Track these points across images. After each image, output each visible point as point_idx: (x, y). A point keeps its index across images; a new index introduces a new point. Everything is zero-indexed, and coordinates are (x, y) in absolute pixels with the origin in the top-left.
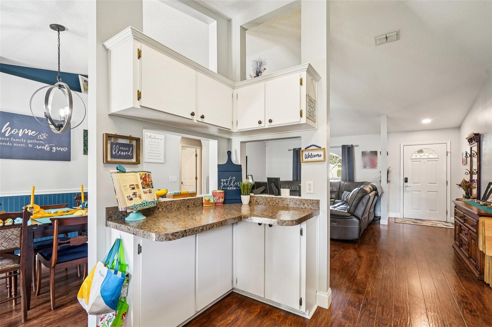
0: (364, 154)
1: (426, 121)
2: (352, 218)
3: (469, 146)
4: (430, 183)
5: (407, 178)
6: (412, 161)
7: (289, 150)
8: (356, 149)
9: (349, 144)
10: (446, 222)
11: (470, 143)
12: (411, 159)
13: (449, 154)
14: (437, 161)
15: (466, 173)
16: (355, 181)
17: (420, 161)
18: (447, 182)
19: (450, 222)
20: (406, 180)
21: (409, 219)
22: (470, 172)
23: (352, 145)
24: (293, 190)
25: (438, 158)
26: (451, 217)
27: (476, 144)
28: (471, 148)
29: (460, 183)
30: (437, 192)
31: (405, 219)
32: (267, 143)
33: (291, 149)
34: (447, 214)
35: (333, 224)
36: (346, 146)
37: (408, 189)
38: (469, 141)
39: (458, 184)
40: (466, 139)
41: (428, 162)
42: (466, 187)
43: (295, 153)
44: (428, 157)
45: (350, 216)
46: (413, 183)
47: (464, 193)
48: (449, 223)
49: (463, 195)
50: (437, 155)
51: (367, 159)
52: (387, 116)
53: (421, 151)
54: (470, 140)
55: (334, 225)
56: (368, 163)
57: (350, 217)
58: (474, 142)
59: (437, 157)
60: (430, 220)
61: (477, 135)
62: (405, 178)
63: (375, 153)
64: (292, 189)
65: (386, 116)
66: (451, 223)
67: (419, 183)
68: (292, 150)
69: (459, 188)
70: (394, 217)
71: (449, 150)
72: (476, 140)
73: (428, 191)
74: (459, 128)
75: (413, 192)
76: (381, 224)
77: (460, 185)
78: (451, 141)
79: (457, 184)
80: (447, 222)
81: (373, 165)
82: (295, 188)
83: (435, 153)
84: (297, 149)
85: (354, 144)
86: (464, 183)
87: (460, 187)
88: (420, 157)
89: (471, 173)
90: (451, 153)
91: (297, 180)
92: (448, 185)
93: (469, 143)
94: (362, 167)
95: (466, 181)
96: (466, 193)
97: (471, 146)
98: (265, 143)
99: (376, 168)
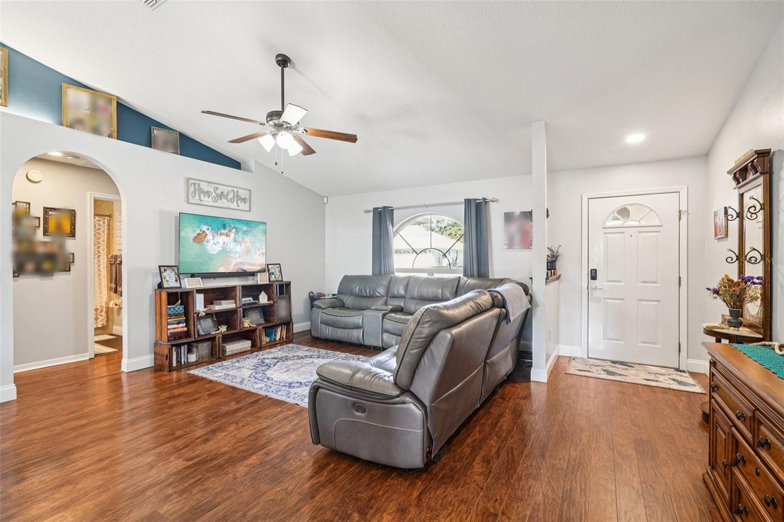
0: (509, 217)
1: (635, 138)
2: (404, 403)
3: (737, 190)
4: (643, 282)
5: (596, 270)
6: (605, 233)
7: (367, 212)
8: (492, 206)
9: (479, 196)
10: (678, 370)
11: (739, 183)
12: (604, 228)
13: (684, 217)
14: (659, 232)
15: (729, 260)
16: (490, 277)
17: (623, 233)
18: (680, 278)
19: (685, 370)
20: (594, 275)
21: (599, 362)
22: (738, 258)
23: (484, 199)
24: (368, 295)
25: (661, 226)
26: (687, 358)
27: (761, 180)
28: (742, 195)
29: (715, 286)
30: (659, 301)
31: (592, 361)
32: (327, 197)
33: (370, 209)
34: (679, 351)
35: (357, 414)
36: (472, 201)
37: (597, 294)
38: (737, 176)
39: (712, 288)
40: (729, 173)
41: (640, 234)
42: (731, 296)
43: (377, 217)
44: (640, 223)
45: (398, 396)
46: (609, 281)
47: (726, 311)
48: (684, 372)
49: (723, 316)
50: (658, 218)
51: (514, 227)
52: (546, 124)
53: (624, 212)
54: (741, 174)
55: (359, 417)
56: (517, 238)
57: (398, 399)
58: (751, 176)
59: (658, 223)
60: (644, 365)
61: (764, 153)
62: (591, 270)
63: (528, 215)
64: (366, 293)
65: (544, 122)
66: (688, 371)
67: (620, 281)
68: (371, 211)
69: (715, 298)
70: (569, 356)
71: (684, 208)
72: (759, 169)
73: (639, 300)
74: (705, 156)
75: (608, 301)
76: (531, 379)
77: (716, 292)
78: (688, 187)
79: (709, 289)
80: (680, 369)
81: (526, 242)
82: (372, 292)
83: (654, 214)
84: (380, 210)
85: (489, 197)
86: (725, 287)
87: (715, 295)
88: (623, 224)
89: (741, 258)
90: (688, 214)
91: (381, 275)
92: (681, 287)
93: (734, 184)
94: (505, 247)
95: (732, 281)
96: (731, 311)
97: (742, 190)
98: (324, 197)
99: (532, 248)
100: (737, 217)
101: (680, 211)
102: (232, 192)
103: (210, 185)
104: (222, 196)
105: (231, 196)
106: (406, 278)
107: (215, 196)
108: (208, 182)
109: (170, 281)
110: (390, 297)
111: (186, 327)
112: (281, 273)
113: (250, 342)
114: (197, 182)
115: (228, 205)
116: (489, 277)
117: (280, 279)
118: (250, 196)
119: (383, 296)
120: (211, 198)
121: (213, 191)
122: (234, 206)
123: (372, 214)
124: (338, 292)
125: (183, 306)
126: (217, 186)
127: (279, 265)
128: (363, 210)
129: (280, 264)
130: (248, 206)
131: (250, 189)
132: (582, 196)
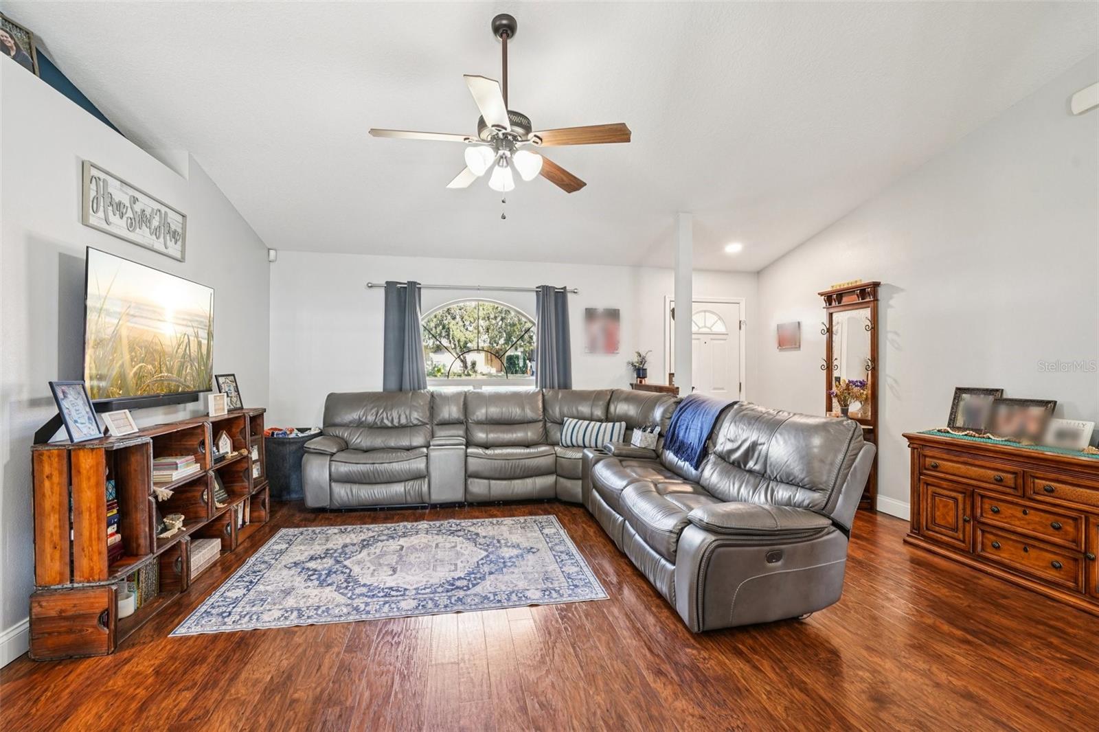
0: (590, 314)
1: (733, 248)
3: (826, 309)
4: (715, 389)
7: (372, 286)
9: (558, 284)
11: (830, 305)
13: (744, 327)
14: (725, 339)
15: (823, 367)
16: (573, 389)
17: (699, 339)
18: (740, 384)
22: (828, 366)
23: (563, 289)
24: (396, 425)
25: (727, 334)
28: (832, 314)
32: (276, 250)
33: (375, 282)
38: (834, 298)
40: (822, 294)
41: (712, 341)
43: (394, 295)
44: (712, 332)
50: (725, 326)
51: (597, 327)
54: (837, 297)
56: (601, 341)
57: (826, 530)
59: (725, 331)
63: (613, 315)
68: (380, 286)
71: (743, 319)
72: (871, 297)
74: (757, 273)
78: (746, 300)
81: (611, 345)
84: (399, 286)
85: (568, 287)
88: (699, 330)
89: (831, 366)
90: (746, 324)
91: (401, 390)
92: (741, 392)
94: (587, 350)
97: (831, 311)
98: (269, 249)
99: (618, 353)
100: (827, 332)
101: (740, 322)
102: (158, 213)
103: (126, 188)
104: (142, 219)
105: (155, 223)
106: (459, 394)
107: (132, 216)
108: (122, 182)
109: (79, 421)
110: (437, 425)
111: (117, 532)
112: (239, 394)
113: (219, 540)
114: (102, 176)
115: (152, 242)
116: (570, 388)
117: (239, 405)
118: (184, 228)
119: (425, 424)
120: (125, 218)
121: (129, 206)
122: (159, 245)
123: (382, 291)
124: (324, 424)
125: (113, 482)
126: (137, 195)
127: (233, 377)
128: (366, 284)
129: (233, 375)
130: (180, 249)
131: (183, 212)
132: (665, 297)
